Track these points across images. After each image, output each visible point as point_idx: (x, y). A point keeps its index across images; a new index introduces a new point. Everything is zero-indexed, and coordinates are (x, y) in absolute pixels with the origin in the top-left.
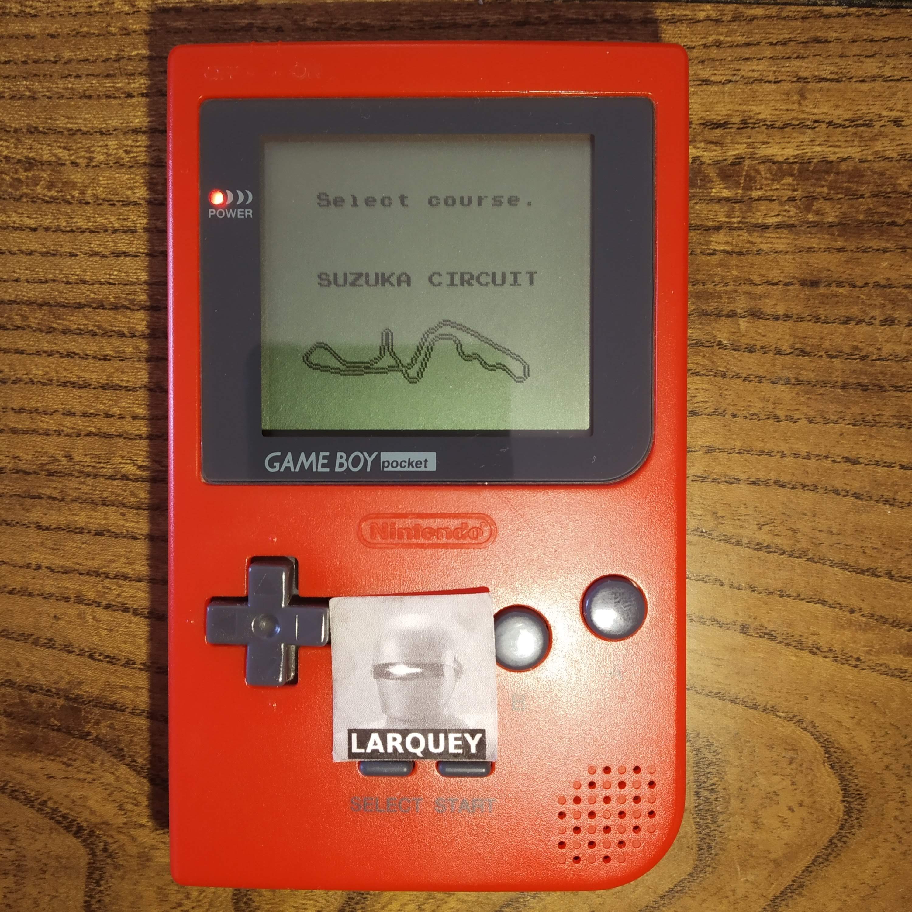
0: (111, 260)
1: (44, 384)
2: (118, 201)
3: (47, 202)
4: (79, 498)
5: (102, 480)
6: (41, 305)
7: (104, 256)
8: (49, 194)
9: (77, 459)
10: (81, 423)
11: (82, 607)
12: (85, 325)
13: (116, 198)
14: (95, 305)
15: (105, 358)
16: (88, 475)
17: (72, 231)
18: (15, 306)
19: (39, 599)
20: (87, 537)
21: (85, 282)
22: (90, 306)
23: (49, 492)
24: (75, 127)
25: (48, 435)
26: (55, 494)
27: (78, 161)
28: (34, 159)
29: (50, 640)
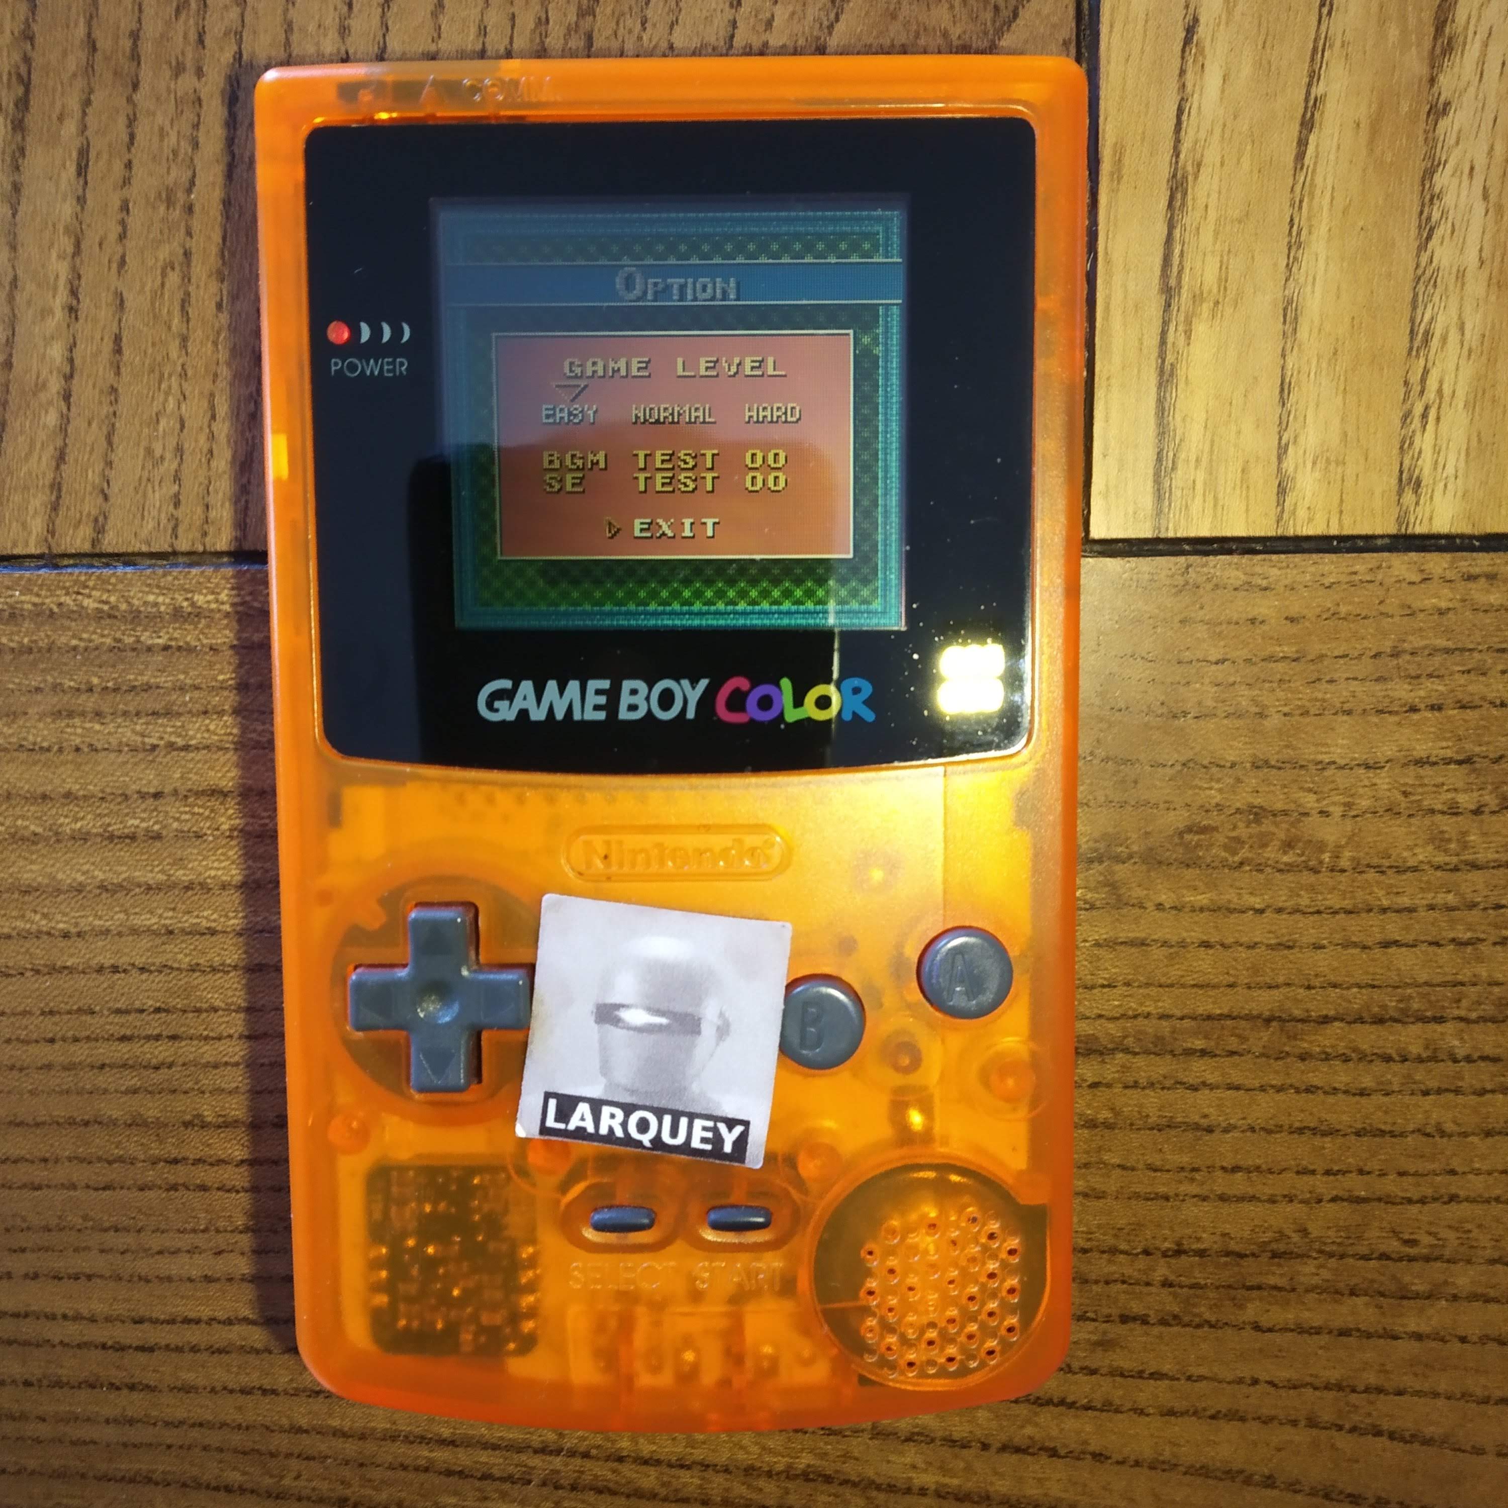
0: (1377, 952)
1: (1269, 1132)
2: (1390, 867)
3: (1280, 871)
4: (1317, 1287)
5: (1351, 1261)
6: (1268, 1021)
7: (1365, 947)
8: (1285, 859)
9: (1315, 1232)
10: (1321, 1185)
11: (1315, 1432)
12: (1332, 1047)
13: (1386, 863)
14: (1349, 1019)
15: (1363, 1093)
16: (1331, 1255)
17: (1319, 912)
18: (1229, 1022)
19: (1255, 1426)
20: (1324, 1339)
21: (1335, 986)
22: (1342, 1020)
23: (1272, 1280)
24: (1326, 758)
25: (1274, 1202)
26: (1281, 1282)
27: (1331, 809)
28: (1261, 808)
29: (1269, 1477)
